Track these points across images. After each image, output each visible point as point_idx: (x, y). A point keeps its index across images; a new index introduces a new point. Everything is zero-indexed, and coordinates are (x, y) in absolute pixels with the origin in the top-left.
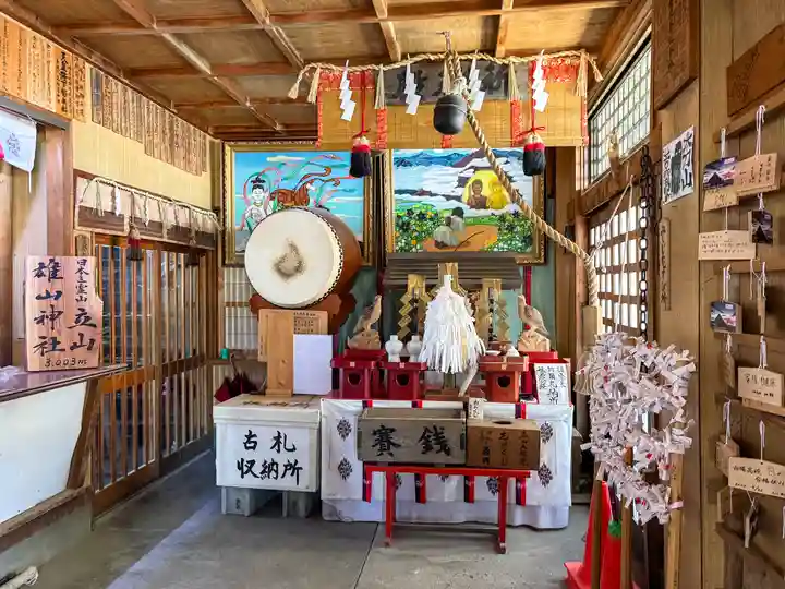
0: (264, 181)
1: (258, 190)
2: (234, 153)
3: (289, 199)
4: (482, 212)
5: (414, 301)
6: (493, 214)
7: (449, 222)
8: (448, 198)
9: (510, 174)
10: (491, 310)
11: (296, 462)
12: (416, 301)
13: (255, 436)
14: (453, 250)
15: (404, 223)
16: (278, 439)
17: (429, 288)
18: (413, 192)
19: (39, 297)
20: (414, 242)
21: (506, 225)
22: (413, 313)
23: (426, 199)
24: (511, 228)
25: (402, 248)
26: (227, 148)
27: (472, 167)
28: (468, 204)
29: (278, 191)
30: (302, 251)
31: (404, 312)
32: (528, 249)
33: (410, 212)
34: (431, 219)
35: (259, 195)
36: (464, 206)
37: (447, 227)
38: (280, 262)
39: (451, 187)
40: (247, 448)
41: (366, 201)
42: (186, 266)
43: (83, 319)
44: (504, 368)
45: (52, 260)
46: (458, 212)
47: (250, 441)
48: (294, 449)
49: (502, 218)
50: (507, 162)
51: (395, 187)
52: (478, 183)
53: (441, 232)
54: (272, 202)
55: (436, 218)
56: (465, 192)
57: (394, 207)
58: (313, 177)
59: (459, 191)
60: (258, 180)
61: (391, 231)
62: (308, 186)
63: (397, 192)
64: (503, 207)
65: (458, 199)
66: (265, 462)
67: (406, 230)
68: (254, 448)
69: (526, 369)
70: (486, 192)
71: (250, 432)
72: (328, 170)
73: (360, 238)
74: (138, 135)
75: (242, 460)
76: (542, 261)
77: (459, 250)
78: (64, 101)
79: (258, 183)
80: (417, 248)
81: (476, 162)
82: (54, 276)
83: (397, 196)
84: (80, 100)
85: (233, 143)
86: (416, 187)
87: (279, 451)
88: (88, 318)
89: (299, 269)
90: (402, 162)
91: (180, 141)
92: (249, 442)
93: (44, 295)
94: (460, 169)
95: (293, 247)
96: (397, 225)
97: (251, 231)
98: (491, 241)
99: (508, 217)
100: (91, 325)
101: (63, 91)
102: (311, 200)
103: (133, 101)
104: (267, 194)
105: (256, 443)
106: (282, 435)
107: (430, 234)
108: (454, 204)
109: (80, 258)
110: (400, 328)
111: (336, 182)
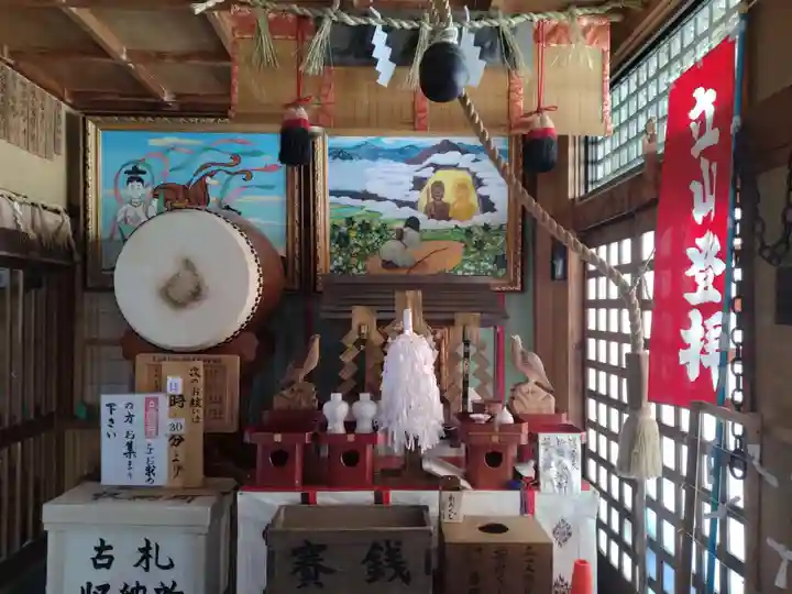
0: (144, 173)
1: (135, 183)
2: (100, 133)
3: (181, 196)
4: (443, 224)
5: (361, 341)
6: (457, 227)
7: (400, 236)
8: (400, 204)
9: (479, 175)
10: (467, 355)
11: (174, 584)
12: (364, 342)
13: (110, 548)
14: (404, 272)
15: (341, 235)
16: (145, 551)
17: (381, 323)
18: (354, 195)
20: (354, 261)
21: (474, 240)
22: (360, 360)
23: (370, 204)
24: (479, 245)
25: (338, 268)
26: (91, 126)
27: (432, 165)
28: (426, 213)
29: (165, 187)
30: (200, 269)
31: (347, 358)
32: (500, 273)
33: (350, 221)
34: (378, 231)
35: (137, 190)
36: (421, 216)
37: (399, 242)
38: (169, 285)
39: (404, 190)
40: (97, 566)
41: (289, 204)
42: (27, 289)
44: (495, 439)
46: (413, 223)
47: (103, 556)
48: (171, 565)
49: (469, 232)
50: (476, 160)
51: (330, 187)
52: (439, 186)
53: (390, 249)
54: (155, 202)
55: (383, 230)
56: (422, 197)
57: (327, 213)
58: (214, 168)
59: (415, 196)
60: (135, 171)
61: (324, 245)
62: (208, 180)
63: (332, 193)
64: (470, 218)
65: (413, 205)
66: (126, 586)
67: (344, 245)
68: (108, 566)
69: (524, 440)
70: (449, 197)
71: (102, 541)
72: (236, 158)
73: (282, 252)
75: (89, 585)
76: (518, 288)
77: (414, 272)
79: (135, 175)
80: (359, 269)
81: (437, 158)
83: (333, 198)
85: (98, 118)
86: (358, 188)
87: (147, 569)
89: (196, 294)
90: (339, 154)
91: (19, 106)
92: (100, 556)
94: (418, 167)
95: (188, 264)
96: (332, 237)
97: (125, 240)
98: (454, 261)
99: (476, 231)
102: (212, 199)
104: (150, 189)
105: (111, 558)
106: (153, 545)
107: (374, 250)
108: (407, 212)
110: (342, 381)
111: (248, 175)
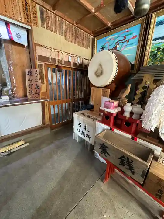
2: (97, 41)
11: (89, 135)
12: (146, 87)
13: (81, 124)
15: (154, 54)
16: (85, 127)
17: (156, 81)
19: (28, 80)
20: (157, 62)
22: (143, 93)
26: (96, 39)
30: (103, 67)
31: (138, 92)
33: (159, 49)
38: (97, 71)
41: (138, 47)
43: (37, 87)
45: (30, 70)
48: (89, 131)
51: (154, 37)
57: (150, 47)
60: (103, 48)
61: (147, 59)
62: (117, 46)
63: (154, 40)
66: (83, 131)
67: (155, 58)
68: (80, 127)
71: (80, 122)
72: (125, 37)
74: (61, 33)
78: (28, 18)
82: (31, 75)
83: (154, 42)
84: (35, 19)
88: (38, 86)
89: (102, 73)
90: (160, 23)
91: (79, 37)
92: (79, 125)
93: (29, 80)
95: (101, 66)
96: (151, 55)
100: (39, 88)
101: (27, 14)
103: (59, 21)
109: (35, 70)
110: (135, 99)
111: (127, 41)
